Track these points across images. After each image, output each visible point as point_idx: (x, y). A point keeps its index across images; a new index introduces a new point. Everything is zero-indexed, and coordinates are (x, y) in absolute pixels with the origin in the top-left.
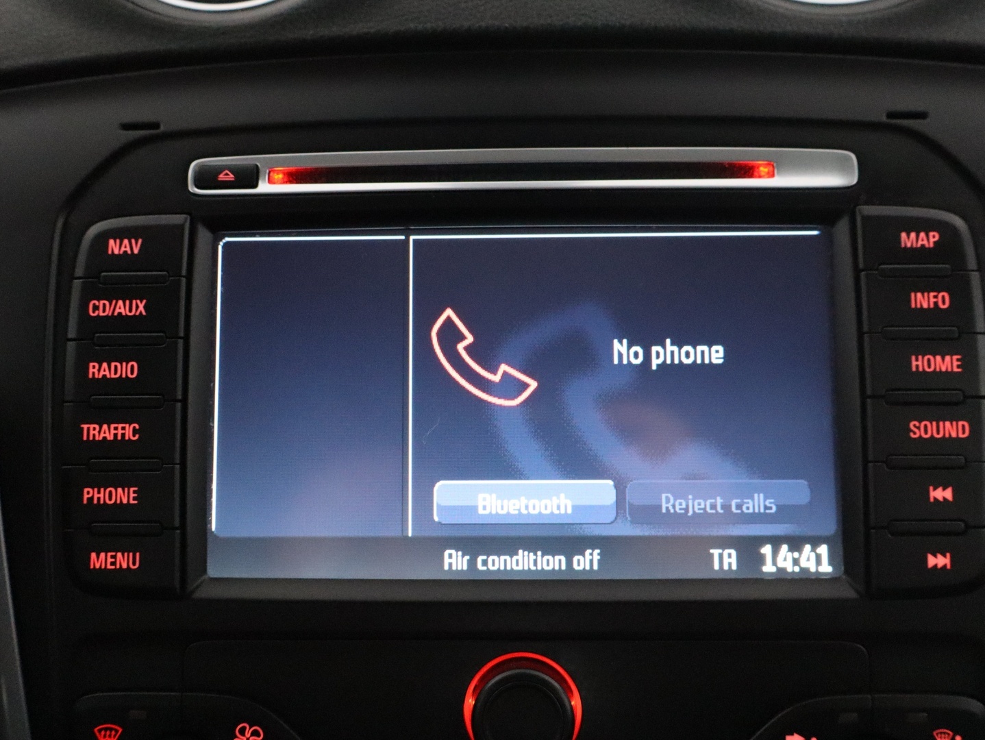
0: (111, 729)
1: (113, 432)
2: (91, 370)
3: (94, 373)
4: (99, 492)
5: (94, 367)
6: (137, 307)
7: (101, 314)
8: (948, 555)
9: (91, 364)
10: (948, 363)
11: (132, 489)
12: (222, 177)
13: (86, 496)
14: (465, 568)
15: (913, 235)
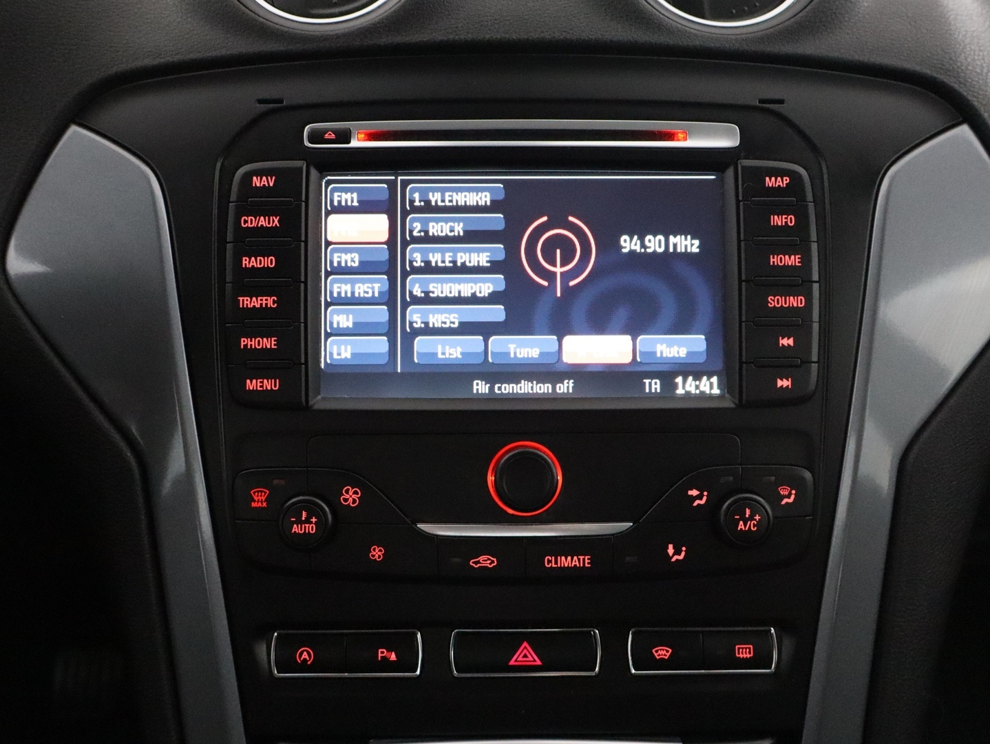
0: (261, 492)
1: (259, 302)
2: (244, 262)
3: (246, 264)
4: (251, 341)
5: (246, 260)
6: (273, 221)
7: (250, 226)
8: (790, 379)
9: (244, 258)
10: (792, 260)
11: (273, 339)
12: (327, 136)
13: (242, 344)
14: (487, 392)
15: (773, 179)
